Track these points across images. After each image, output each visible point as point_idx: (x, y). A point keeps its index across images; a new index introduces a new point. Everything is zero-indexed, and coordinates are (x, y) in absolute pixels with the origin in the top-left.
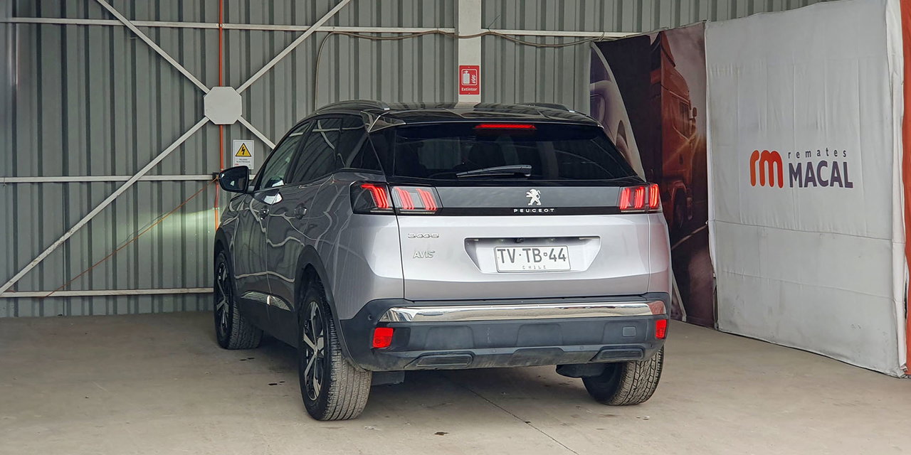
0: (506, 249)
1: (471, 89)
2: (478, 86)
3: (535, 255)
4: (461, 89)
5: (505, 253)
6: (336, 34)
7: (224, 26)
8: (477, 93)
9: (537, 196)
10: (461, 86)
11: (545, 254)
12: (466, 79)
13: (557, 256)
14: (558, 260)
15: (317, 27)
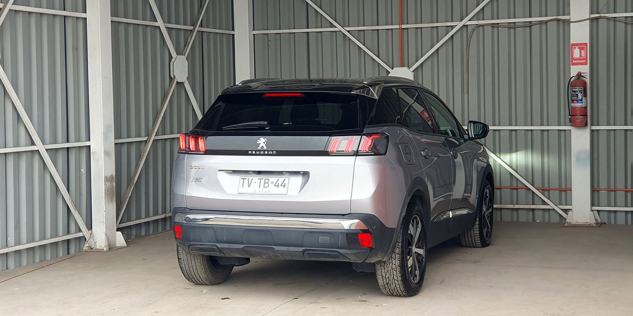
0: (247, 178)
1: (581, 61)
2: (586, 59)
3: (265, 183)
4: (572, 62)
5: (246, 181)
6: (483, 26)
7: (404, 26)
8: (586, 64)
9: (264, 143)
10: (573, 59)
11: (272, 183)
12: (576, 53)
13: (280, 185)
14: (280, 187)
15: (466, 21)
